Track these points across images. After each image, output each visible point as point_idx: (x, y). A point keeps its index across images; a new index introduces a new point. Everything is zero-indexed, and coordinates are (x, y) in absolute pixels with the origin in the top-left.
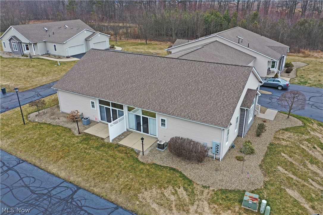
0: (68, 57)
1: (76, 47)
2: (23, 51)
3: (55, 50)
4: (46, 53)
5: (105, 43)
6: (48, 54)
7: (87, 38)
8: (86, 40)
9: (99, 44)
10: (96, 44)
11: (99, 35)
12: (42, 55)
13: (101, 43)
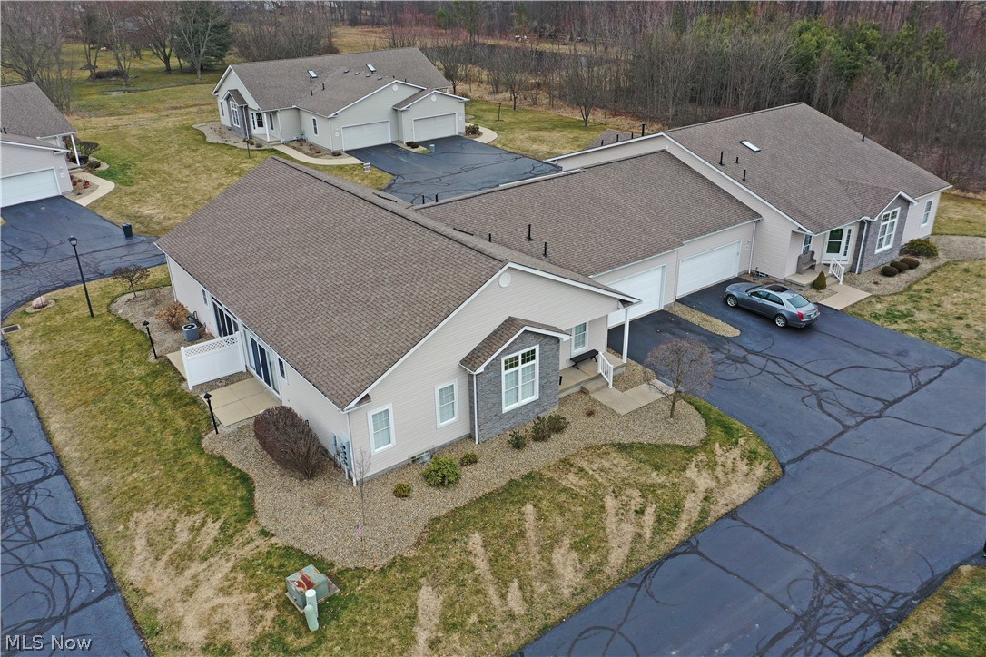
0: (337, 154)
1: (365, 128)
2: (249, 129)
3: (316, 133)
4: (300, 137)
5: (452, 118)
6: (300, 142)
7: (400, 105)
8: (396, 110)
9: (432, 121)
10: (420, 123)
11: (434, 98)
12: (286, 144)
13: (437, 120)
